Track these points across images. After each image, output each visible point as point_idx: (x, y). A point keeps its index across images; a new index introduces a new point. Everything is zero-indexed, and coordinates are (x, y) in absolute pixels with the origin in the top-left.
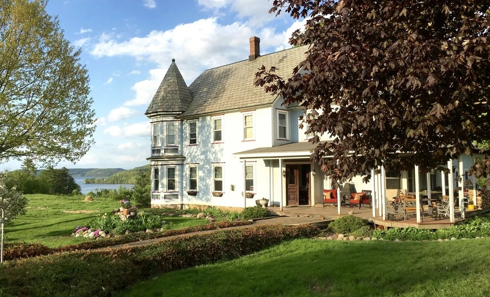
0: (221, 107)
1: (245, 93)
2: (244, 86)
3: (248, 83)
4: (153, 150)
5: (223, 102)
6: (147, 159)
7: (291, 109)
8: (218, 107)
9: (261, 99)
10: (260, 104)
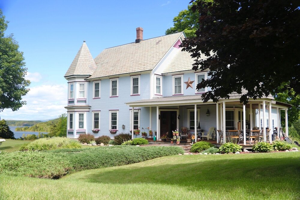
0: (117, 72)
1: (133, 63)
2: (132, 59)
3: (135, 57)
4: (69, 101)
5: (118, 69)
6: (65, 107)
7: (164, 75)
8: (115, 73)
9: (144, 67)
10: (144, 70)
